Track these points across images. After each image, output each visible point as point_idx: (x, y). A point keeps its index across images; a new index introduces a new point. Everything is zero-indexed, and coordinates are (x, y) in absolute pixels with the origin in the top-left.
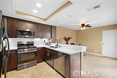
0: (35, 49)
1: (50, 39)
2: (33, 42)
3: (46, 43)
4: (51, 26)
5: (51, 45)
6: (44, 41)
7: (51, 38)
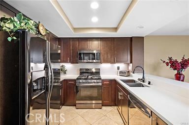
0: (98, 81)
1: (128, 64)
2: (99, 69)
3: (121, 72)
4: (131, 38)
5: (132, 76)
6: (118, 68)
7: (131, 62)
